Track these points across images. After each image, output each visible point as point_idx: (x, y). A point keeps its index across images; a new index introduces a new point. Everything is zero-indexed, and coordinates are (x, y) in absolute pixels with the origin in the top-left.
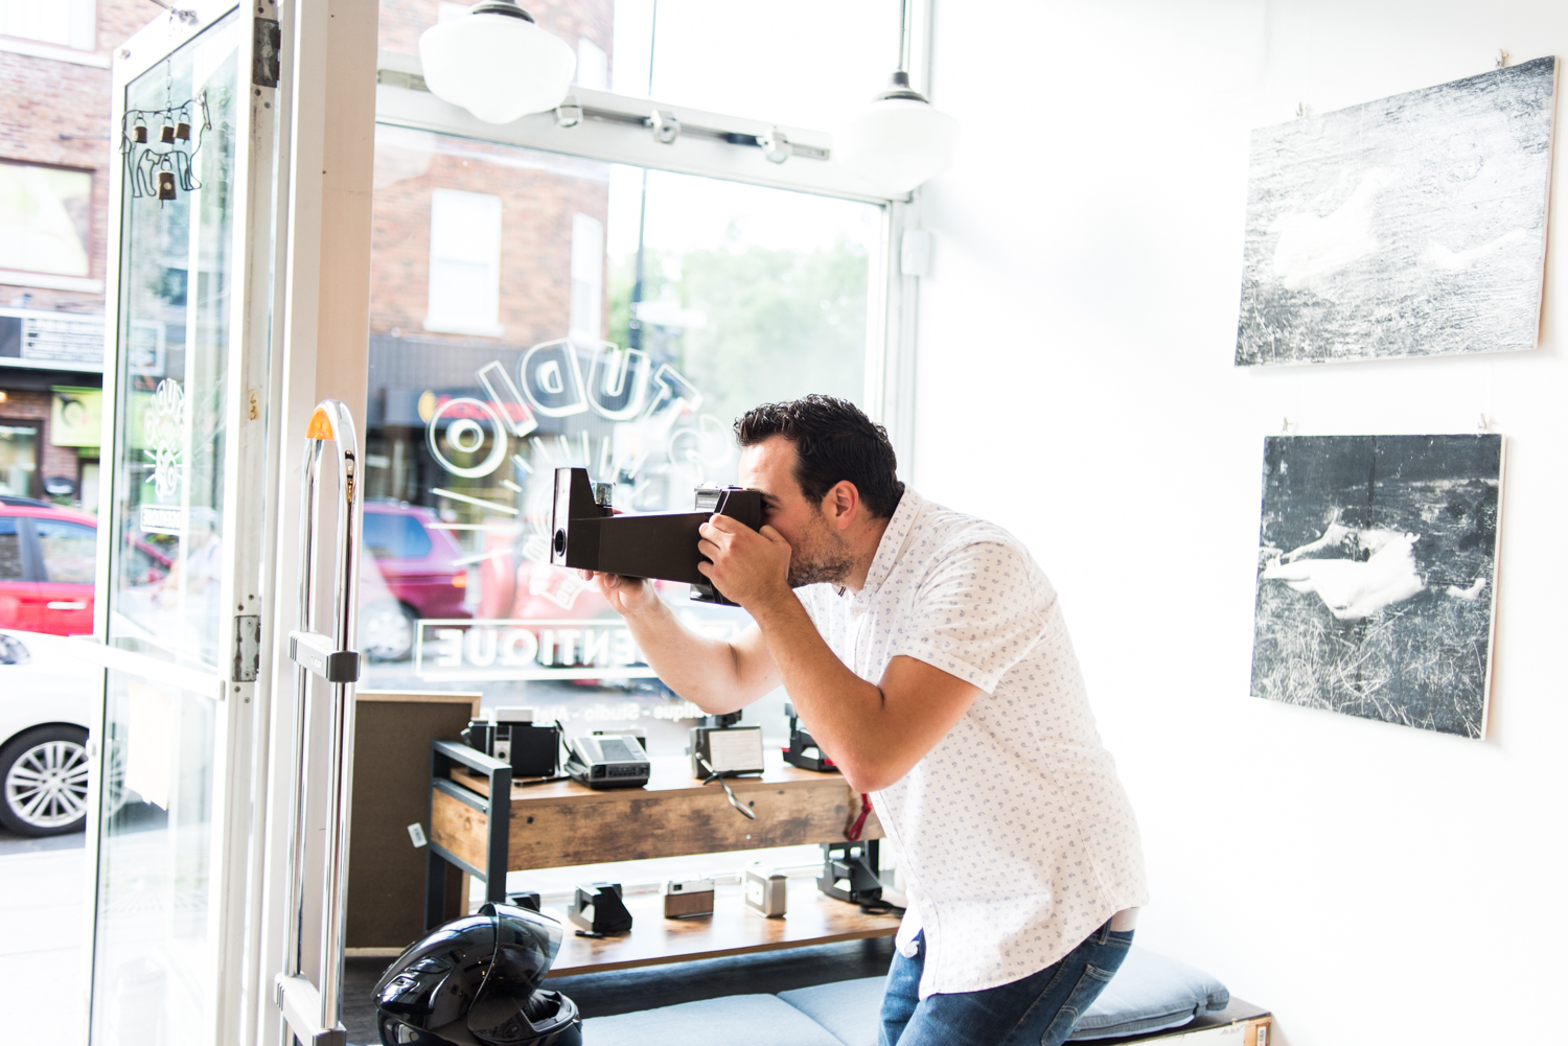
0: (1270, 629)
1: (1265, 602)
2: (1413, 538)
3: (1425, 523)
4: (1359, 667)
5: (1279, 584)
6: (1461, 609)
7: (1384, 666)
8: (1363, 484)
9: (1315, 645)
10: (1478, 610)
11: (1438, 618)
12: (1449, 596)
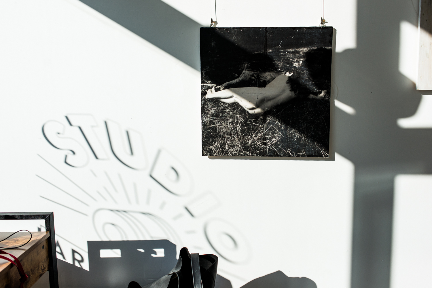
0: (211, 122)
1: (207, 110)
3: (295, 67)
4: (264, 135)
6: (316, 104)
7: (278, 133)
8: (261, 51)
9: (239, 127)
10: (324, 103)
11: (304, 109)
12: (309, 99)
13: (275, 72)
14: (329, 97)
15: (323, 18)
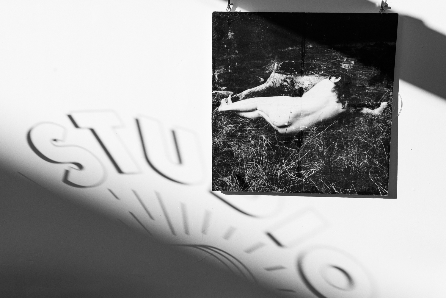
0: (225, 145)
1: (221, 127)
2: (334, 79)
3: (344, 70)
4: (299, 163)
5: (233, 115)
6: (372, 121)
7: (318, 160)
8: (296, 46)
9: (264, 152)
10: (383, 121)
11: (356, 127)
12: (362, 114)
13: (316, 76)
14: (390, 112)
15: (384, 2)
